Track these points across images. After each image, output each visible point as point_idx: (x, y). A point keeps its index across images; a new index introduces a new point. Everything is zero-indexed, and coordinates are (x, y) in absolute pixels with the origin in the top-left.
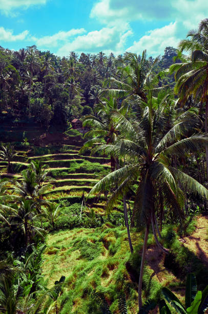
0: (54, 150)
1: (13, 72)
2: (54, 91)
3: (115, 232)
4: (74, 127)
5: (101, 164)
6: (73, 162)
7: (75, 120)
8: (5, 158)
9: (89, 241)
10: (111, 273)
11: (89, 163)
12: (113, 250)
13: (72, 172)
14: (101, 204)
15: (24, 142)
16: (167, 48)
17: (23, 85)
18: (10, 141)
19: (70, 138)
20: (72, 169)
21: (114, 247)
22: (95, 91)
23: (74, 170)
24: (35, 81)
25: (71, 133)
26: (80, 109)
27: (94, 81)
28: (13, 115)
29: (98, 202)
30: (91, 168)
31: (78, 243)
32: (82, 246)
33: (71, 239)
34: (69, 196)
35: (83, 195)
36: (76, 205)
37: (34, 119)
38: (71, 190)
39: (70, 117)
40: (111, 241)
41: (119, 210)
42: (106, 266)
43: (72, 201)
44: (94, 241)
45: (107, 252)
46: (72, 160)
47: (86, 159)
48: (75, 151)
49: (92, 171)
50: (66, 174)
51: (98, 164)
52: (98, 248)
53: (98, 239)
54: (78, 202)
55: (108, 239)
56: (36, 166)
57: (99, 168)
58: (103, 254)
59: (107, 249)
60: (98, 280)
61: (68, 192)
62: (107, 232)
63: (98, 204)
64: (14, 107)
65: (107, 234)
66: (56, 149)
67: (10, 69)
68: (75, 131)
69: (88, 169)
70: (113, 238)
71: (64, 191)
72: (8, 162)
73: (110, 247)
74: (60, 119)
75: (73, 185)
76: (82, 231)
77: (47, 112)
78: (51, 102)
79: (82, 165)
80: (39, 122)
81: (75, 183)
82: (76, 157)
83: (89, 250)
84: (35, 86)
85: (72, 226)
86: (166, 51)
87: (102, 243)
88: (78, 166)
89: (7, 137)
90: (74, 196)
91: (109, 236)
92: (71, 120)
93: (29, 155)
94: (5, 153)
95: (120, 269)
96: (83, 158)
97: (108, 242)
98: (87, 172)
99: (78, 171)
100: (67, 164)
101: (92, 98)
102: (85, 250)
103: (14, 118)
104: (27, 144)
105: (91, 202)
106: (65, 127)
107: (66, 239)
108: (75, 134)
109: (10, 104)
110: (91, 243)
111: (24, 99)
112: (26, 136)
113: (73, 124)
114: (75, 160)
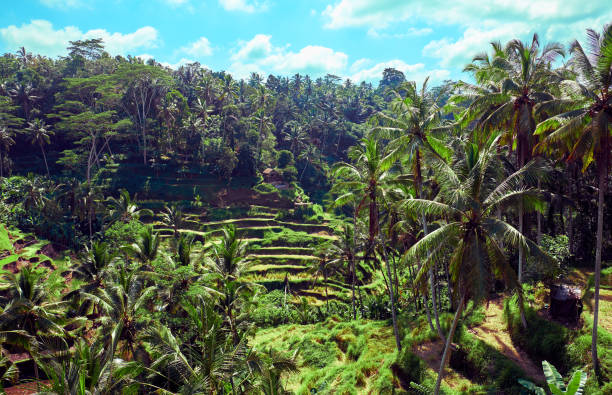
0: (238, 213)
1: (180, 100)
2: (238, 128)
3: (353, 327)
4: (265, 181)
5: (309, 233)
6: (268, 230)
7: (268, 171)
8: (170, 224)
9: (314, 341)
10: (367, 381)
11: (291, 232)
12: (355, 352)
13: (267, 245)
14: (312, 291)
15: (195, 200)
16: (387, 70)
17: (194, 119)
18: (176, 199)
19: (262, 196)
20: (267, 240)
21: (355, 347)
22: (293, 130)
23: (270, 242)
24: (210, 114)
25: (262, 188)
26: (274, 154)
27: (289, 115)
28: (179, 161)
29: (308, 289)
30: (294, 240)
31: (297, 345)
32: (305, 348)
33: (281, 339)
34: (265, 280)
35: (286, 279)
36: (276, 293)
37: (210, 168)
38: (269, 271)
39: (261, 166)
40: (349, 340)
41: (340, 299)
42: (360, 372)
43: (271, 286)
44: (322, 341)
45: (344, 356)
46: (266, 228)
47: (286, 226)
48: (269, 214)
49: (297, 244)
50: (259, 248)
51: (305, 234)
52: (331, 350)
53: (326, 337)
54: (279, 288)
55: (344, 337)
56: (230, 235)
57: (306, 240)
58: (339, 358)
59: (345, 352)
60: (353, 390)
61: (263, 273)
62: (340, 328)
63: (308, 291)
64: (179, 150)
65: (341, 331)
66: (241, 211)
67: (174, 96)
68: (269, 185)
69: (290, 241)
70: (352, 336)
71: (258, 273)
72: (173, 230)
73: (350, 347)
74: (247, 168)
75: (270, 263)
76: (294, 328)
77: (228, 158)
78: (232, 145)
79: (281, 234)
80: (216, 173)
81: (273, 262)
82: (271, 223)
83: (317, 354)
84: (209, 121)
85: (277, 322)
86: (384, 73)
87: (334, 343)
88: (275, 236)
89: (170, 194)
90: (273, 280)
91: (343, 333)
92: (262, 170)
93: (204, 219)
94: (170, 216)
95: (385, 374)
96: (281, 225)
97: (344, 341)
98: (289, 245)
99: (275, 243)
100: (260, 234)
101: (288, 139)
102: (309, 354)
103: (179, 166)
104: (200, 203)
105: (298, 288)
106: (254, 181)
107: (273, 340)
108: (269, 190)
109: (173, 145)
110: (318, 343)
111: (194, 139)
112: (198, 192)
113: (265, 175)
114: (270, 227)
